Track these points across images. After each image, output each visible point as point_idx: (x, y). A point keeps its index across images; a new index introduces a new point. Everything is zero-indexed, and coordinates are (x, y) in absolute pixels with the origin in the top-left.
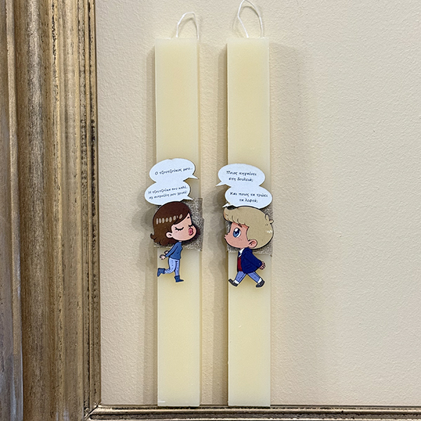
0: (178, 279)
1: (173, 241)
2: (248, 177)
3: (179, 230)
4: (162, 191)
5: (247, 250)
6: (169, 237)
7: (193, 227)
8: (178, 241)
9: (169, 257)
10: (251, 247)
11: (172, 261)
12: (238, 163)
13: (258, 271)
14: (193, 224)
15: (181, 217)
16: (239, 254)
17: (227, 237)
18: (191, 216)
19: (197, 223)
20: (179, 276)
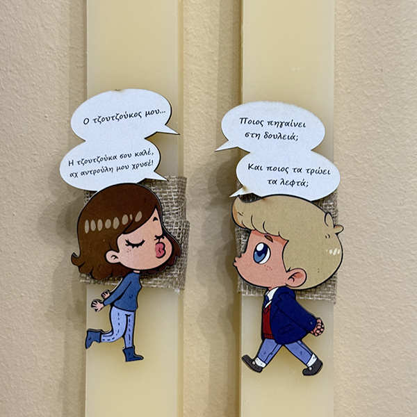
0: (131, 355)
1: (120, 271)
2: (286, 131)
3: (133, 246)
4: (99, 160)
5: (284, 292)
6: (111, 260)
7: (165, 240)
8: (131, 271)
9: (112, 305)
10: (293, 284)
11: (119, 316)
12: (264, 100)
13: (309, 339)
14: (165, 233)
15: (139, 217)
16: (266, 299)
17: (240, 263)
18: (161, 214)
19: (174, 229)
20: (133, 347)
